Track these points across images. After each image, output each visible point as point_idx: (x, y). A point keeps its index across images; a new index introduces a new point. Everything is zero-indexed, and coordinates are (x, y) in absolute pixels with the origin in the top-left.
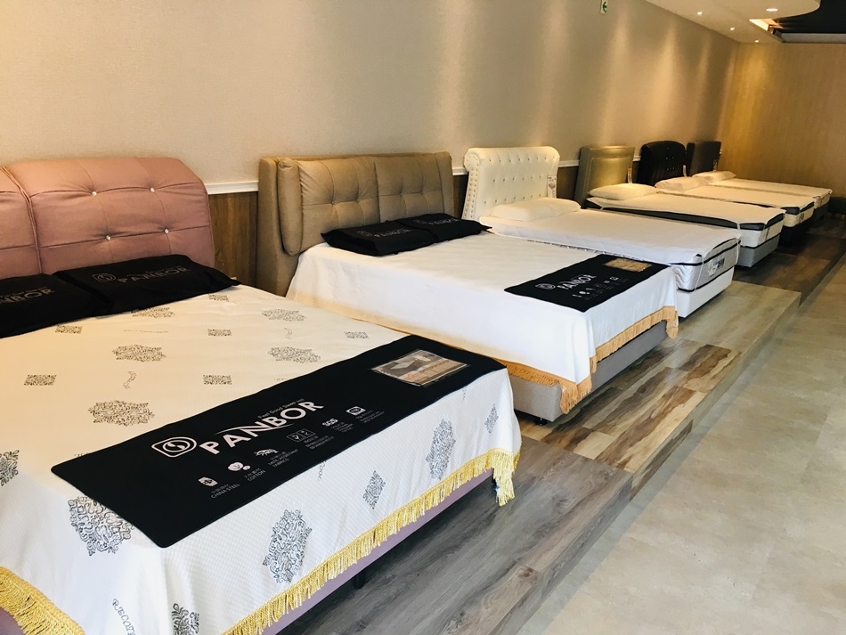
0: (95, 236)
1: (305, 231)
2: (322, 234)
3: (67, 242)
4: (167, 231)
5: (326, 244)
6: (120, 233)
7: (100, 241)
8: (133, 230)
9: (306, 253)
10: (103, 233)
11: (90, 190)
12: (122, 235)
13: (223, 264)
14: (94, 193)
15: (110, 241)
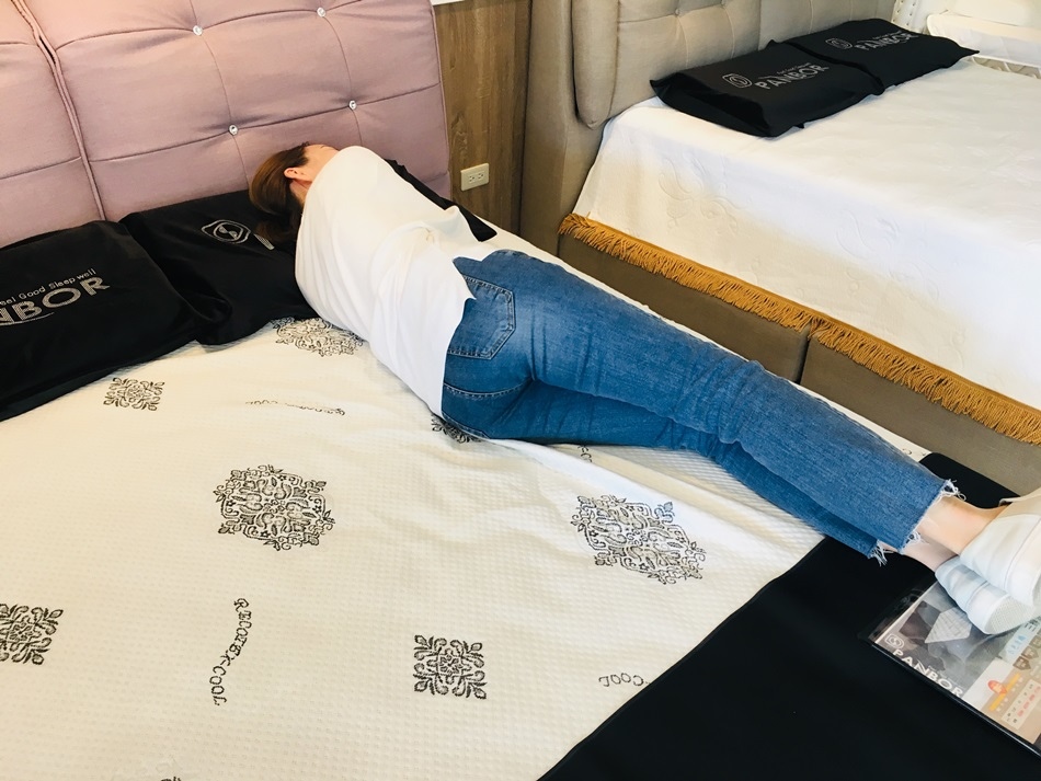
0: (207, 129)
1: (621, 75)
2: (651, 82)
3: (145, 149)
4: (353, 105)
5: (657, 101)
6: (255, 119)
7: (211, 142)
8: (283, 108)
9: (619, 121)
10: (215, 121)
11: (188, 22)
12: (260, 122)
13: (465, 141)
14: (197, 30)
15: (238, 138)
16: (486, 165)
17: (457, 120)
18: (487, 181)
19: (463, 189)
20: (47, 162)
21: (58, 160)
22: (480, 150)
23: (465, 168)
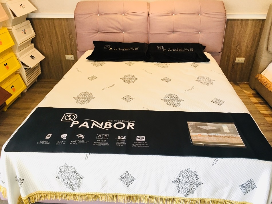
0: (168, 32)
3: (157, 33)
4: (200, 33)
6: (178, 32)
7: (168, 34)
8: (184, 31)
10: (170, 30)
11: (173, 13)
12: (179, 32)
13: (239, 51)
14: (174, 15)
15: (174, 34)
16: (244, 58)
17: (238, 46)
18: (243, 62)
19: (236, 62)
20: (142, 31)
21: (144, 31)
22: (243, 54)
23: (237, 57)
